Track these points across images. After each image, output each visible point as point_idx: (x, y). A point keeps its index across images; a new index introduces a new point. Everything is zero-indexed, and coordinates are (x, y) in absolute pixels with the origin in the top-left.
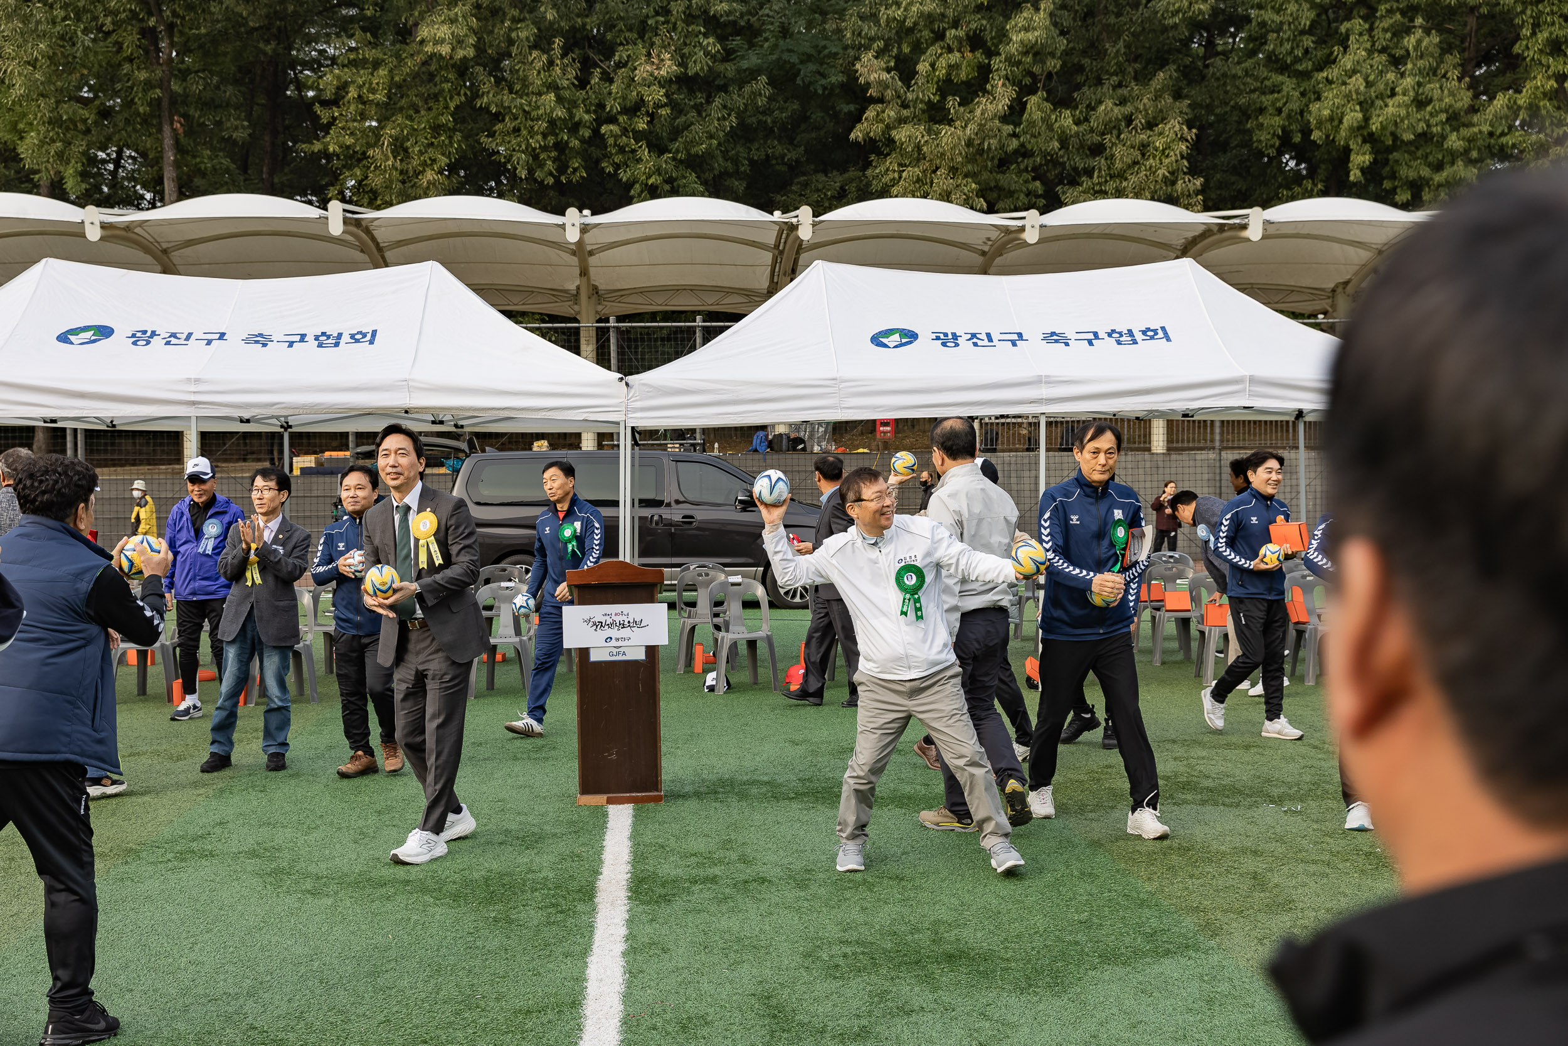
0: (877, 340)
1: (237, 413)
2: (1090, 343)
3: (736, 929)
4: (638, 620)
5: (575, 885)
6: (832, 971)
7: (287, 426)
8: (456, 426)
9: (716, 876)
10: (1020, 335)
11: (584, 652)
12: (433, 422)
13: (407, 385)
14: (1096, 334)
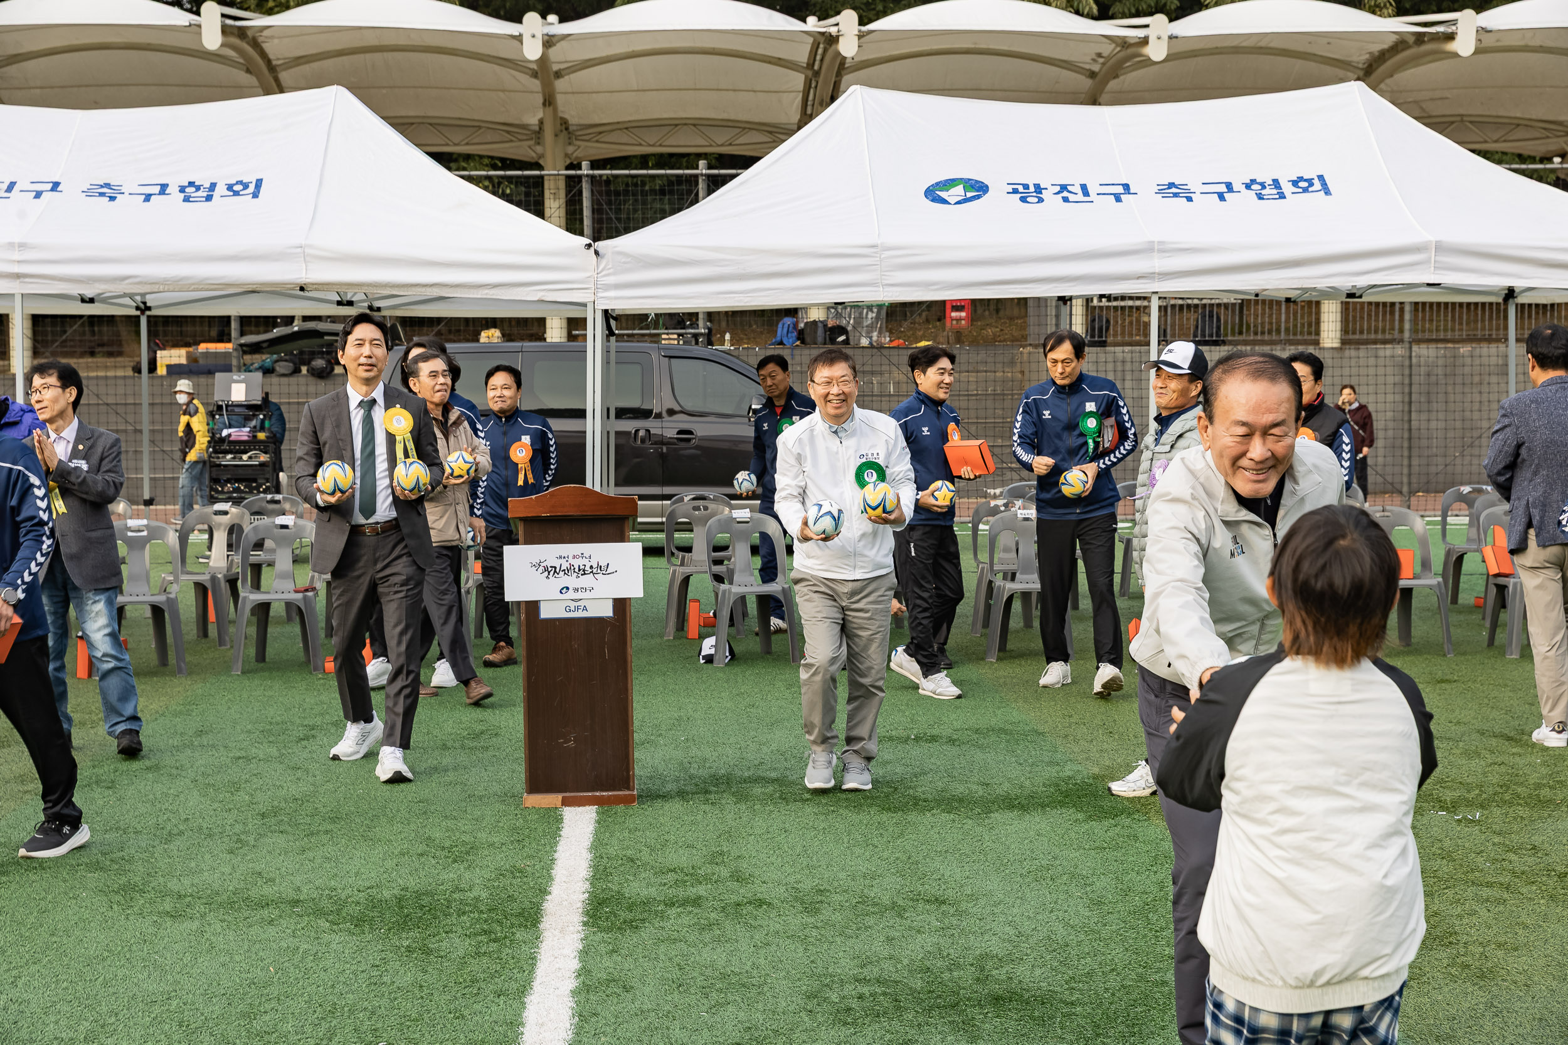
0: (933, 194)
1: (76, 290)
2: (1221, 197)
3: (721, 963)
4: (603, 564)
5: (515, 907)
6: (843, 1015)
7: (144, 308)
8: (371, 308)
9: (700, 897)
10: (1126, 187)
11: (533, 607)
12: (339, 303)
13: (303, 253)
14: (1229, 187)
